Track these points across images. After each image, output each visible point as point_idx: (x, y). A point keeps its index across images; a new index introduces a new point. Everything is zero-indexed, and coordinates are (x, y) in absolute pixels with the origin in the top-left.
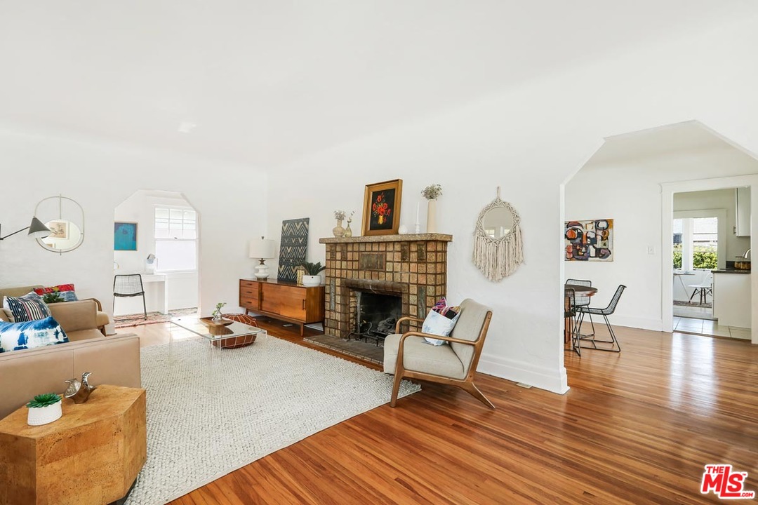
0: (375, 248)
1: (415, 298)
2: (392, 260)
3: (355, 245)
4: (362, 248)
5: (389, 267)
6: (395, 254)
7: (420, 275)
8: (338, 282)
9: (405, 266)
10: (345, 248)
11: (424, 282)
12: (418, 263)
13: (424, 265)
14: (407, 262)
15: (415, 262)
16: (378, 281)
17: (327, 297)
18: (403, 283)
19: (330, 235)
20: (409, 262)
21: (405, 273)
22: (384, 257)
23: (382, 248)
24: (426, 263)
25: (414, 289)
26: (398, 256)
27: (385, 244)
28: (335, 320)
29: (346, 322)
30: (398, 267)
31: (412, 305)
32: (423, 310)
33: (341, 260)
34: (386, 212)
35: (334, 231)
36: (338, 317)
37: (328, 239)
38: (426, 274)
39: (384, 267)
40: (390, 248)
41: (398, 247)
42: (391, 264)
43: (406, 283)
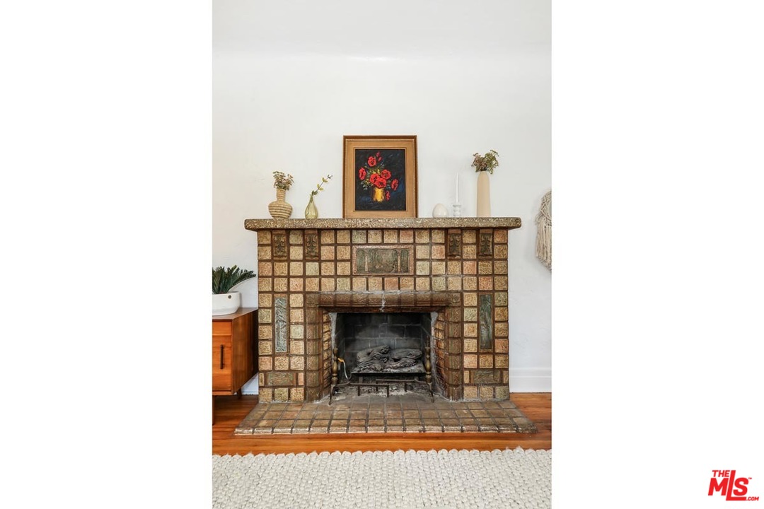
0: (391, 238)
1: (475, 311)
2: (428, 257)
3: (339, 234)
4: (359, 238)
5: (423, 268)
6: (434, 247)
7: (481, 279)
8: (297, 300)
9: (454, 266)
10: (315, 239)
11: (490, 288)
12: (478, 260)
13: (489, 264)
14: (458, 260)
15: (473, 260)
16: (399, 292)
17: (265, 332)
18: (450, 291)
19: (263, 214)
20: (462, 260)
21: (454, 275)
22: (411, 252)
23: (406, 238)
24: (493, 260)
25: (470, 299)
26: (438, 252)
27: (412, 232)
28: (290, 370)
29: (319, 370)
30: (439, 268)
31: (467, 322)
32: (487, 327)
33: (305, 260)
34: (390, 184)
35: (271, 207)
36: (298, 363)
37: (259, 221)
38: (493, 275)
39: (411, 268)
40: (425, 239)
41: (439, 237)
42: (427, 264)
43: (457, 292)
